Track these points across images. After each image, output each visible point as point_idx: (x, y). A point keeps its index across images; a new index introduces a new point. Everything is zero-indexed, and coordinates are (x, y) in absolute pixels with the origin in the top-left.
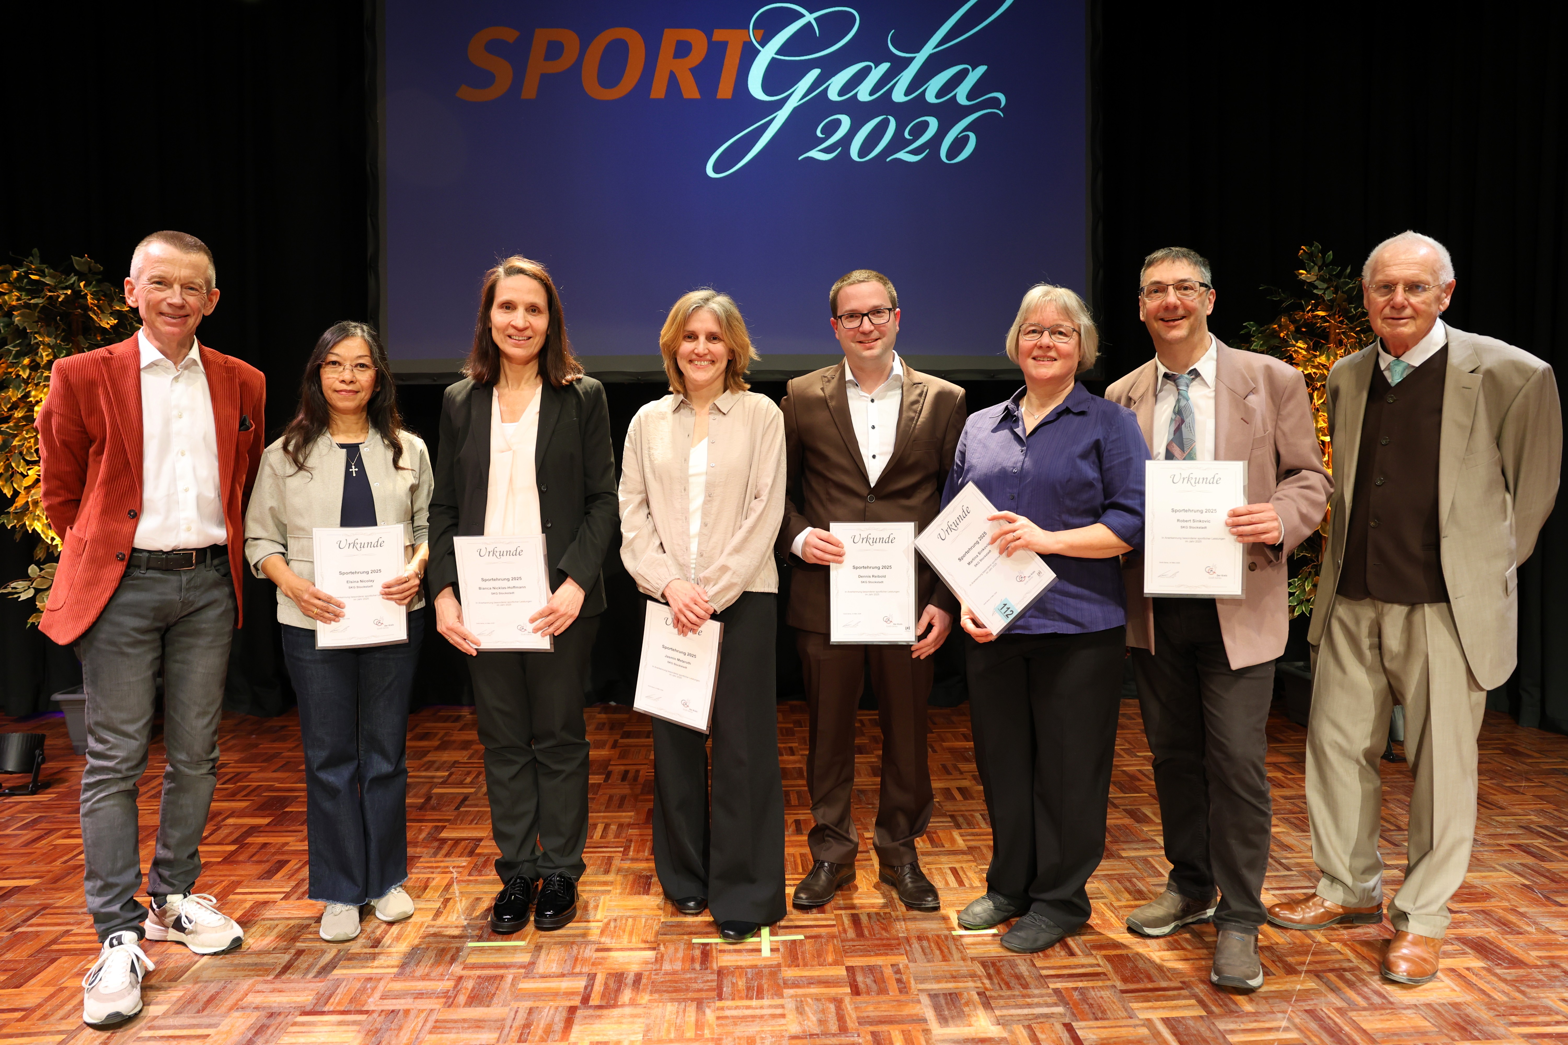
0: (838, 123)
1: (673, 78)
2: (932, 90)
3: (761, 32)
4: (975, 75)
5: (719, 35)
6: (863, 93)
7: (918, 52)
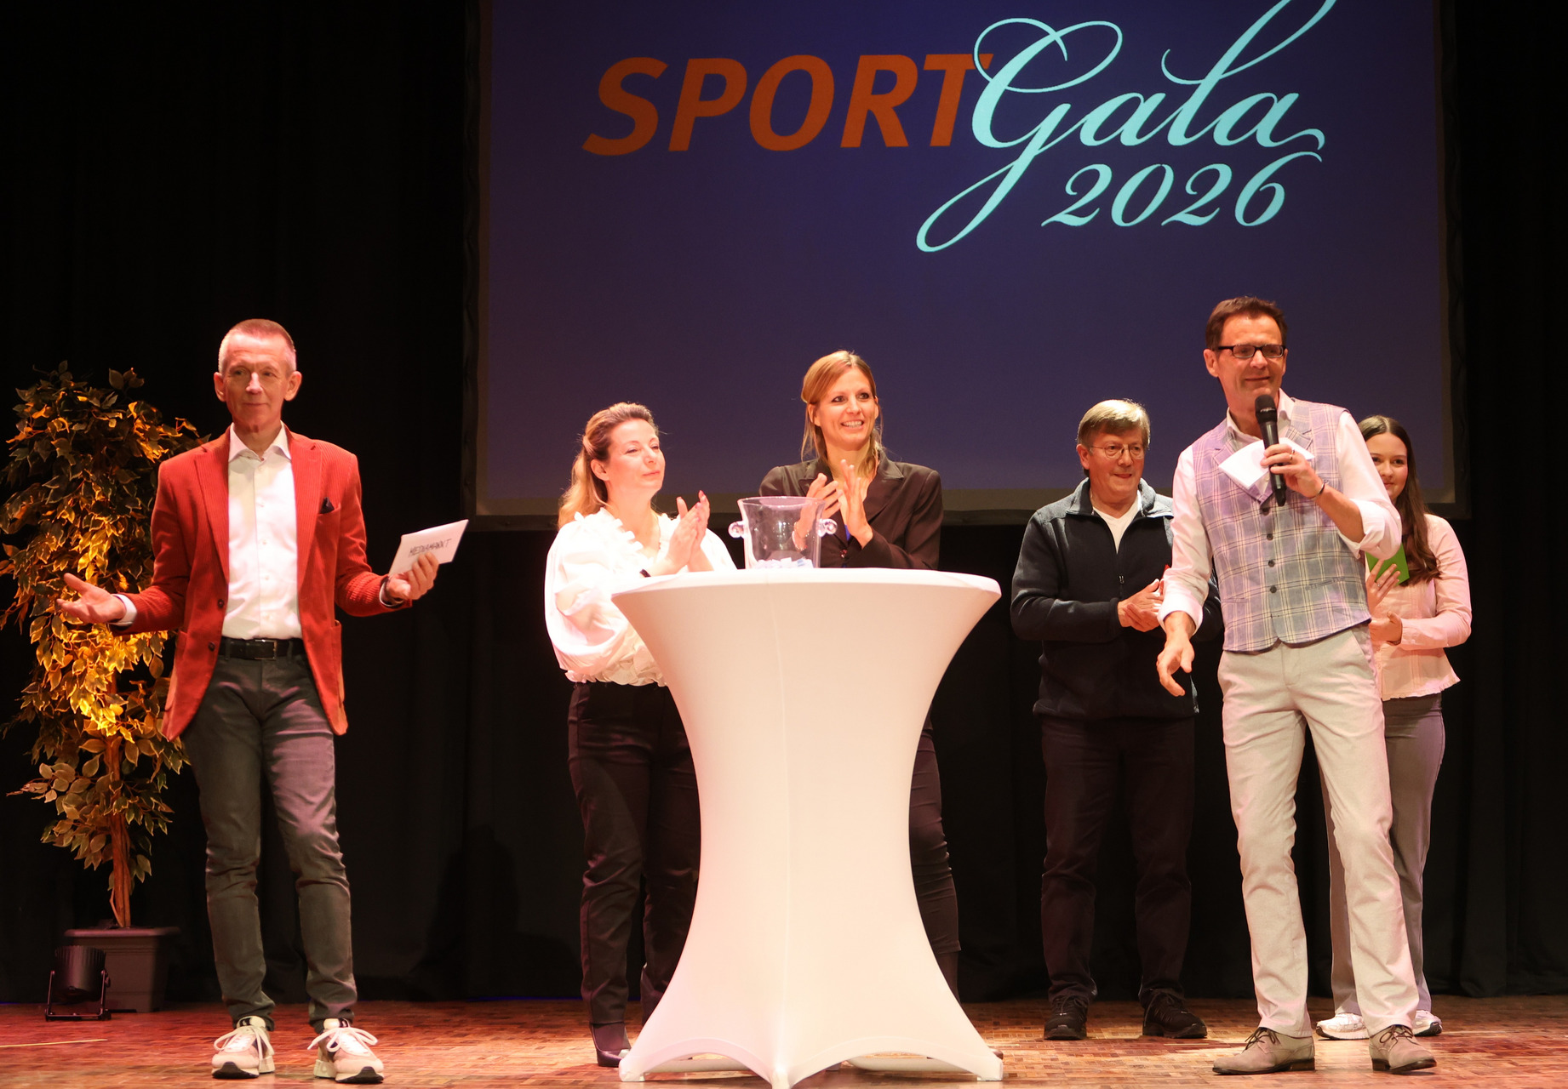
0: (1095, 176)
1: (871, 123)
2: (1222, 129)
3: (989, 57)
4: (1282, 107)
5: (933, 62)
6: (1129, 135)
7: (1203, 77)
